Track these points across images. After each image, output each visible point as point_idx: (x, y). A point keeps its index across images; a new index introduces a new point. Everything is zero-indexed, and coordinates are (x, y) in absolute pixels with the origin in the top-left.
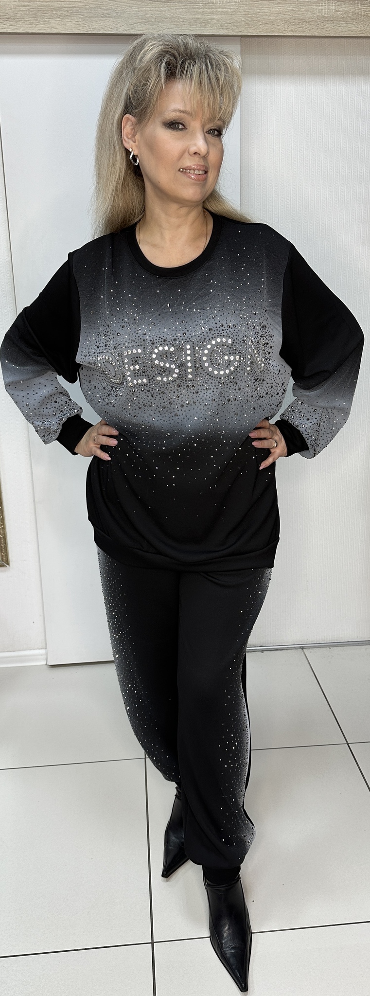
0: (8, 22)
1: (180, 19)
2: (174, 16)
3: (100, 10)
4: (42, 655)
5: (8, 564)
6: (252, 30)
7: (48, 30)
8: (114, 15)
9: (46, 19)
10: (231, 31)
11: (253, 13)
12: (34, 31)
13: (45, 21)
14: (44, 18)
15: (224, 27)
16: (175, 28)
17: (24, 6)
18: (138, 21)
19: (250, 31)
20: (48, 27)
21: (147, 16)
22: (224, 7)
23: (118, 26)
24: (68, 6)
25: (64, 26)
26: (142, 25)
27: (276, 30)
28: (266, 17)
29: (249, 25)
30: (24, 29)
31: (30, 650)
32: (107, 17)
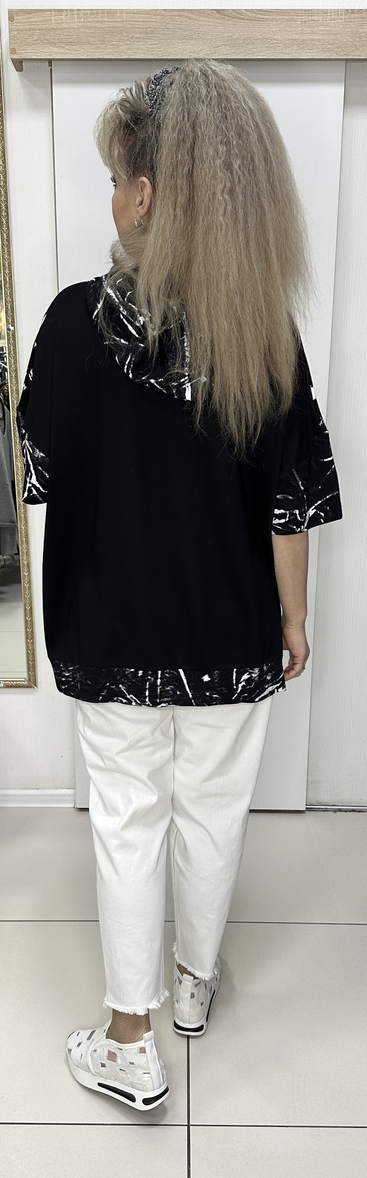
0: (71, 46)
1: (273, 40)
2: (267, 37)
3: (178, 30)
4: (69, 796)
5: (36, 685)
6: (360, 52)
7: (117, 55)
8: (195, 36)
9: (114, 43)
10: (335, 54)
11: (362, 32)
12: (101, 57)
13: (114, 45)
14: (112, 41)
15: (327, 49)
16: (268, 52)
17: (91, 27)
18: (223, 43)
19: (358, 53)
20: (116, 52)
21: (233, 37)
22: (327, 25)
23: (199, 49)
24: (141, 26)
25: (135, 51)
26: (228, 48)
29: (357, 46)
30: (89, 54)
31: (56, 789)
32: (186, 39)
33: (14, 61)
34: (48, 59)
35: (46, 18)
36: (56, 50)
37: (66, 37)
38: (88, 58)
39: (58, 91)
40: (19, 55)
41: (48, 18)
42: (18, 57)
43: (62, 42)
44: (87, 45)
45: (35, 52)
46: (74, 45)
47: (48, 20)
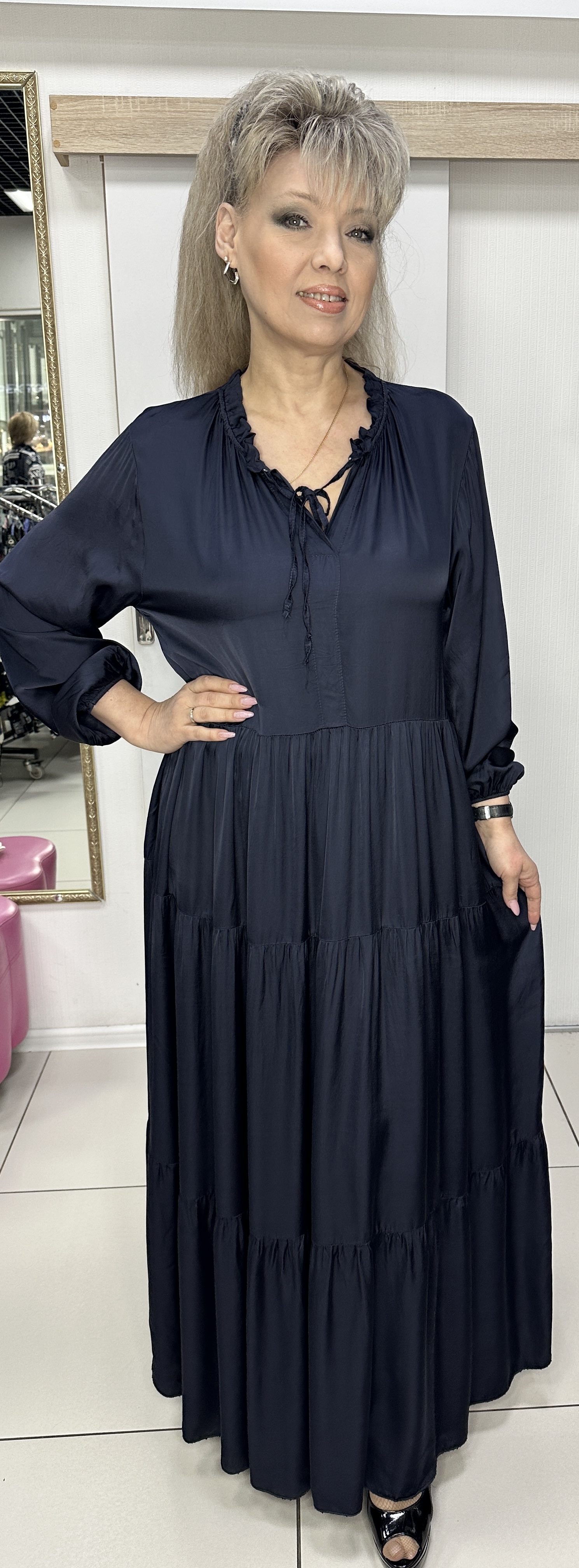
5: (103, 897)
6: (466, 150)
9: (177, 136)
10: (436, 153)
11: (467, 128)
12: (161, 152)
13: (177, 138)
14: (175, 134)
15: (426, 147)
19: (463, 152)
20: (180, 147)
22: (426, 120)
27: (498, 151)
28: (486, 134)
29: (460, 144)
30: (147, 148)
33: (57, 155)
34: (99, 153)
35: (95, 106)
36: (108, 143)
37: (119, 129)
38: (145, 153)
39: (113, 191)
40: (64, 149)
41: (98, 106)
42: (61, 150)
43: (115, 134)
44: (145, 139)
45: (82, 146)
46: (130, 138)
47: (97, 109)
